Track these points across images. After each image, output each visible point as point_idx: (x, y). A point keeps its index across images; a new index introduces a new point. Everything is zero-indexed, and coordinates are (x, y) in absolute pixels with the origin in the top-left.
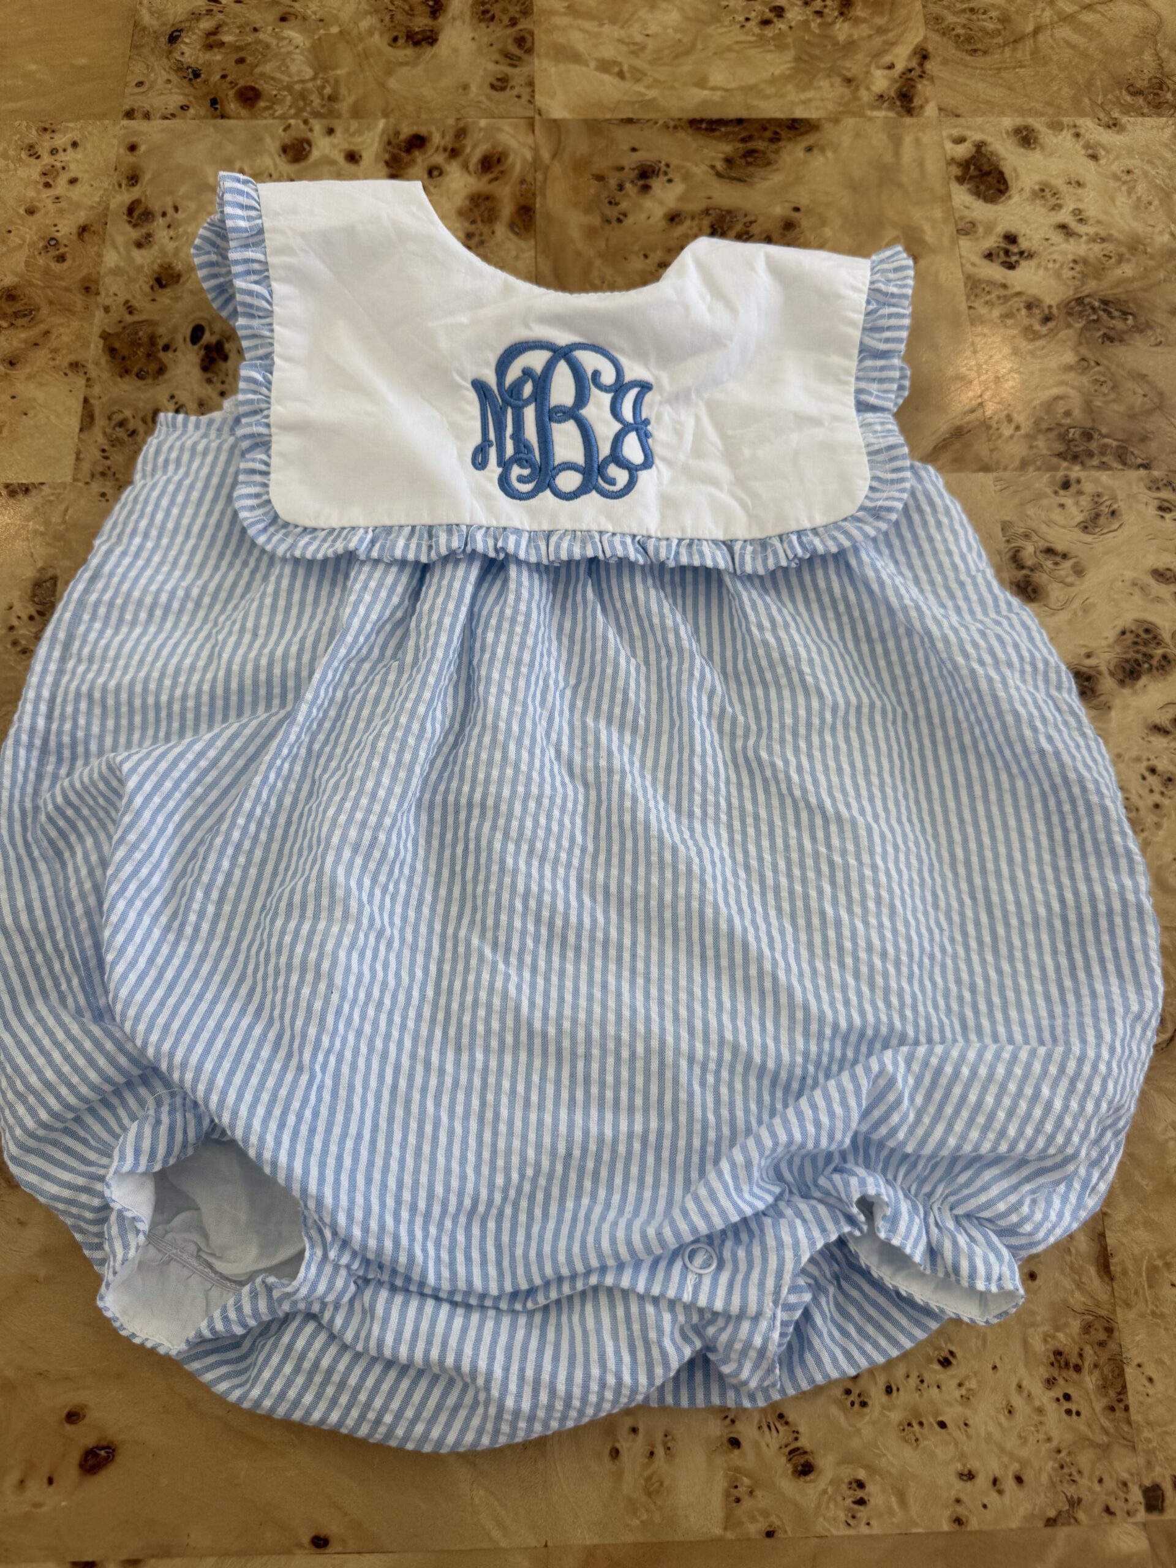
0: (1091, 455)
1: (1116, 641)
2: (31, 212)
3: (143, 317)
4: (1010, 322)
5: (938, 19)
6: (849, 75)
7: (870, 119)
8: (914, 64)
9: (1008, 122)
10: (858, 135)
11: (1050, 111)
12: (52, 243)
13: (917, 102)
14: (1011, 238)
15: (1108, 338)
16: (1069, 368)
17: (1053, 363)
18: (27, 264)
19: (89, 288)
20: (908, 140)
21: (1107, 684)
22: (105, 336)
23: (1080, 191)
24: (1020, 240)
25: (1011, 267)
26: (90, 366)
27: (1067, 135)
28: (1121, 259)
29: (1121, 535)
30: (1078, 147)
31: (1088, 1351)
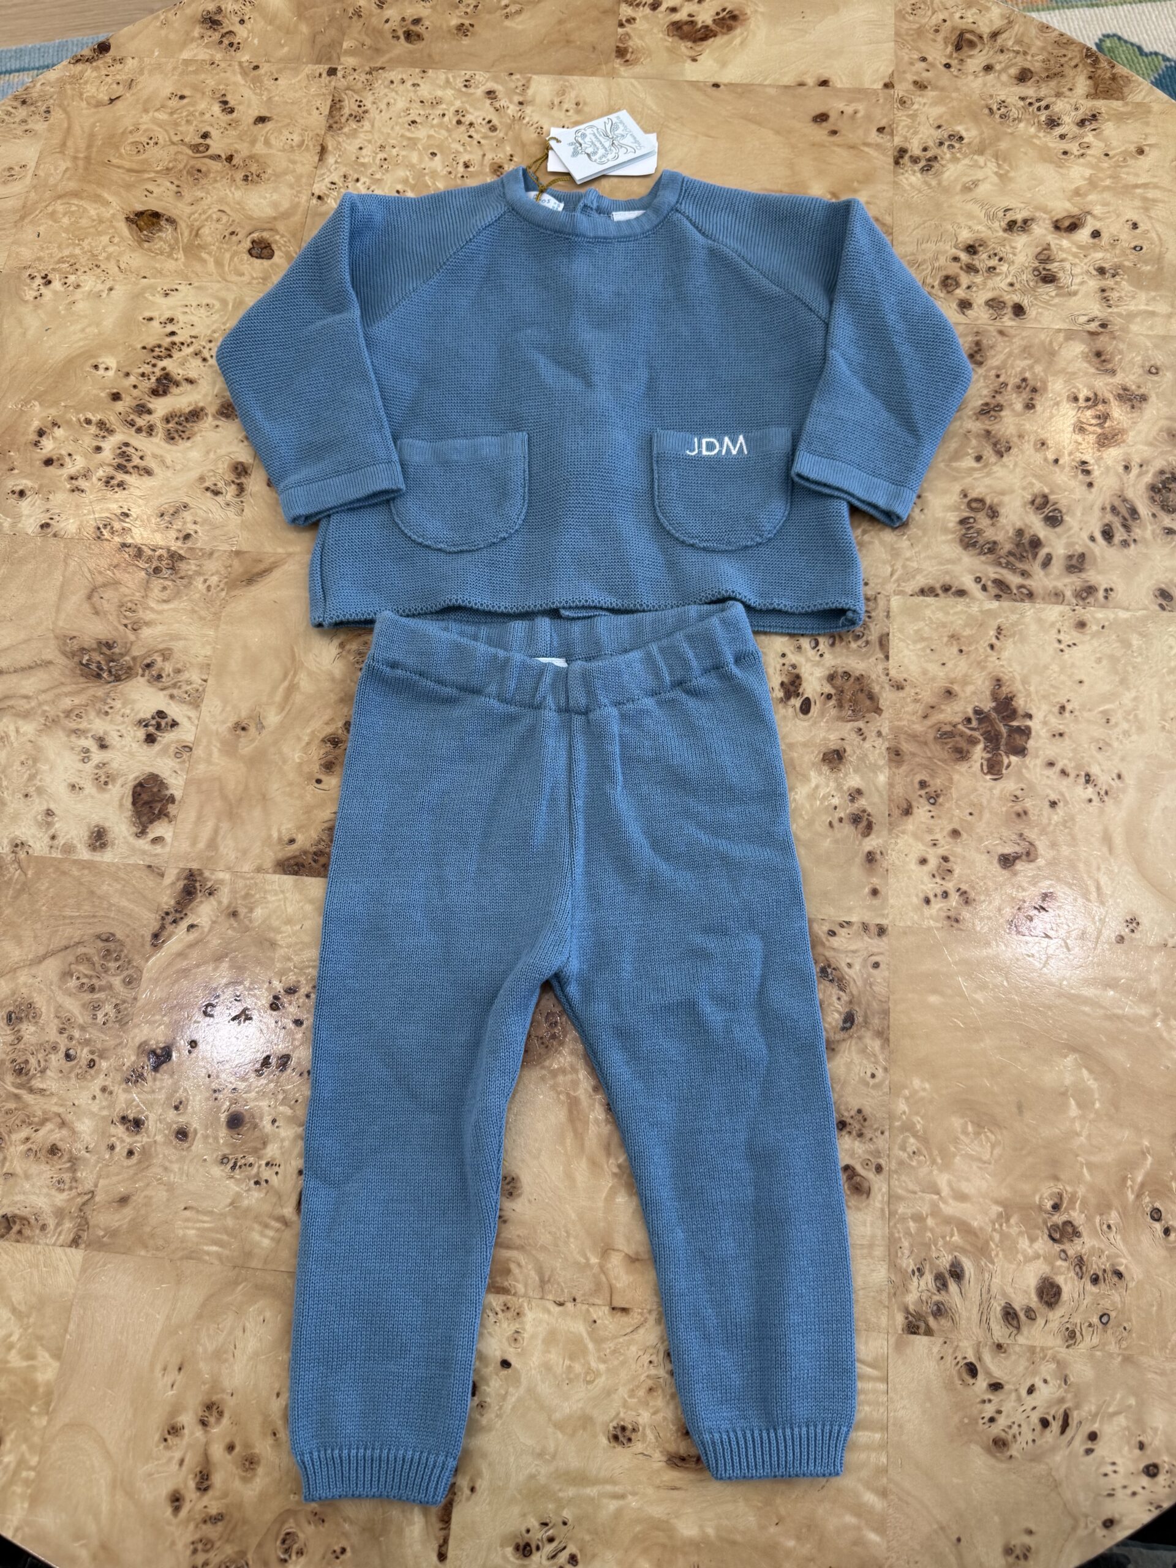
0: (160, 557)
1: (194, 434)
2: (955, 833)
3: (850, 725)
4: (179, 666)
5: (129, 982)
6: (232, 920)
7: (228, 869)
8: (170, 928)
9: (107, 857)
10: (245, 852)
11: (66, 866)
12: (933, 799)
13: (181, 884)
14: (150, 739)
15: (109, 646)
16: (147, 624)
17: (158, 630)
18: (951, 780)
19: (896, 755)
20: (201, 845)
21: (211, 410)
22: (878, 710)
23: (73, 780)
24: (144, 737)
25: (161, 714)
26: (887, 687)
27: (61, 841)
28: (68, 714)
29: (162, 500)
30: (57, 826)
31: (343, 120)
